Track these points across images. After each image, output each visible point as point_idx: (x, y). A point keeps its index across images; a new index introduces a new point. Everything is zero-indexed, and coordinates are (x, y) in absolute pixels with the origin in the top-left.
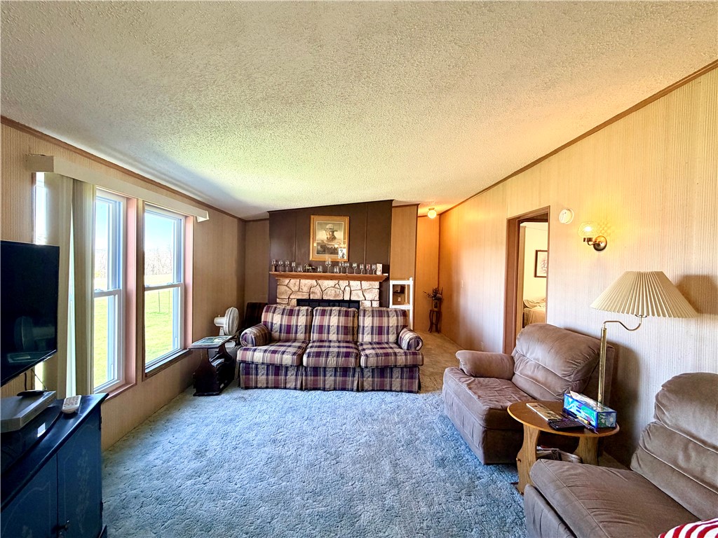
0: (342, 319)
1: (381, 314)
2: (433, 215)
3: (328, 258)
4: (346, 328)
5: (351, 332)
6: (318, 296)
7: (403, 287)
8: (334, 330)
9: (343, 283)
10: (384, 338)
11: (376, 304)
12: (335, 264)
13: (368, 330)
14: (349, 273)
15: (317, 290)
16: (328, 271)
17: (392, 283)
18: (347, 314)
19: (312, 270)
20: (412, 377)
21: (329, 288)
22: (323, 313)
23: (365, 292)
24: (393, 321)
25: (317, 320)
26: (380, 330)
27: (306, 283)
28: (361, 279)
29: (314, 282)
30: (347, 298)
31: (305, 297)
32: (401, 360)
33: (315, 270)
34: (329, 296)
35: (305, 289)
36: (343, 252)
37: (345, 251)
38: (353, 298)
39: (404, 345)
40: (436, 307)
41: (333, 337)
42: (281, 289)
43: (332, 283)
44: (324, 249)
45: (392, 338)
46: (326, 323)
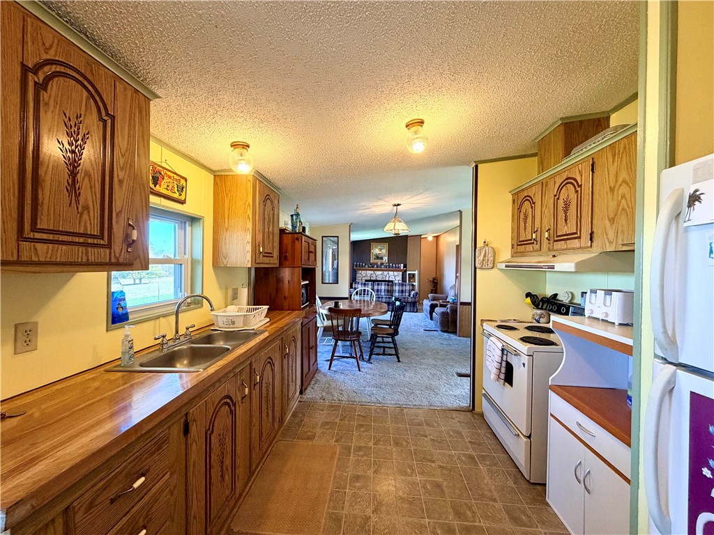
0: (386, 287)
1: (402, 285)
2: (430, 238)
3: (379, 262)
4: (388, 290)
5: (390, 292)
6: (374, 279)
7: (414, 275)
8: (383, 291)
9: (386, 273)
10: (404, 294)
11: (400, 282)
12: (382, 264)
13: (397, 291)
14: (388, 268)
15: (374, 276)
16: (378, 267)
17: (408, 272)
18: (388, 285)
19: (372, 267)
20: (414, 307)
21: (379, 275)
22: (378, 285)
23: (396, 277)
24: (408, 288)
25: (376, 287)
26: (402, 291)
27: (369, 273)
28: (394, 271)
29: (372, 272)
30: (387, 279)
31: (369, 279)
32: (410, 300)
33: (373, 267)
34: (380, 278)
35: (369, 275)
36: (386, 259)
37: (387, 258)
38: (390, 279)
39: (412, 296)
40: (434, 287)
41: (383, 294)
42: (358, 275)
43: (381, 272)
44: (378, 257)
45: (407, 294)
46: (379, 288)
